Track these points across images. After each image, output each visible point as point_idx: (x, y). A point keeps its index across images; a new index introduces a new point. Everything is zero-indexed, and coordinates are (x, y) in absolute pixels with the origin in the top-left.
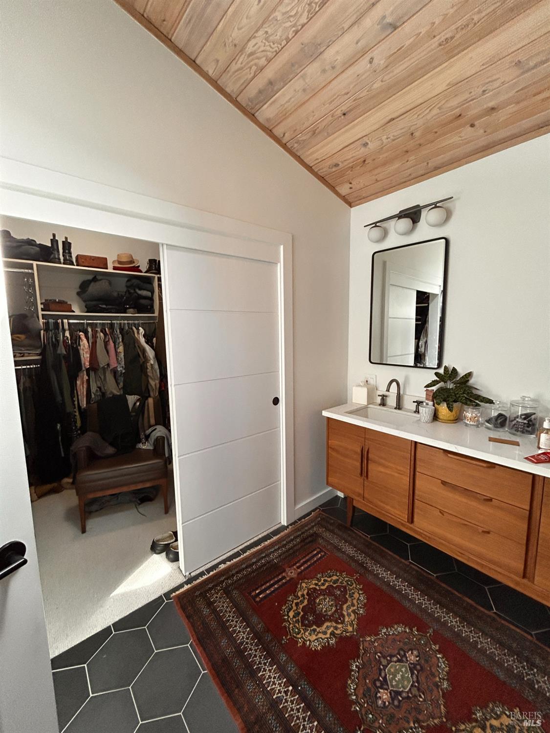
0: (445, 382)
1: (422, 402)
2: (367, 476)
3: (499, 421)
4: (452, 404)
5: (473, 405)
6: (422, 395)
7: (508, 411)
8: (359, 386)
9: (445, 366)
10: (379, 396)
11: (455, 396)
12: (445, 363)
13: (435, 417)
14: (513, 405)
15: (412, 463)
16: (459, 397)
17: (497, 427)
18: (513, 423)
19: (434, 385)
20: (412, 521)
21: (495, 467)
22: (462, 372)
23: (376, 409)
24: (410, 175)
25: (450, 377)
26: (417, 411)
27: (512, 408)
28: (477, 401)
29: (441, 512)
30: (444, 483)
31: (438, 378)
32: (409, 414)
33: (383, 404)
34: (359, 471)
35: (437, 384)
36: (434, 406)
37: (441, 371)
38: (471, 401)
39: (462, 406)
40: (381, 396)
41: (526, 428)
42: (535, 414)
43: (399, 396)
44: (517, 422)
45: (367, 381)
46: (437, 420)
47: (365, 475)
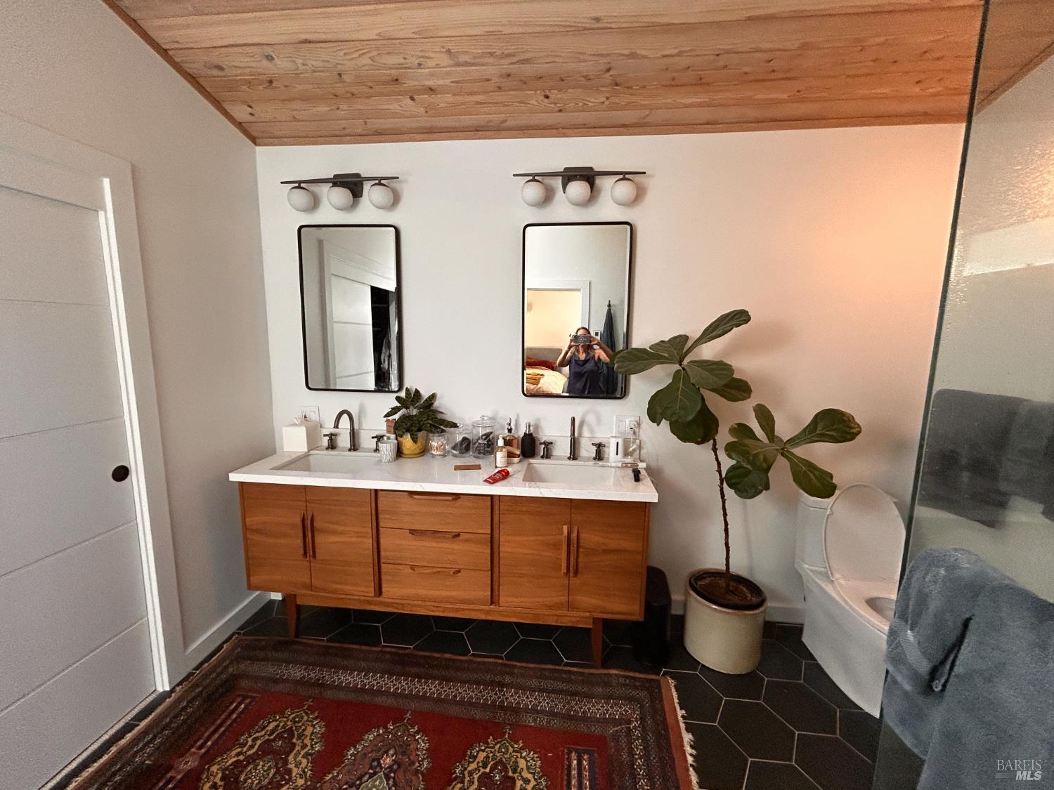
0: (407, 408)
1: (382, 437)
2: (314, 556)
3: (464, 446)
4: (415, 433)
5: (438, 432)
6: (381, 427)
7: (471, 434)
8: (295, 425)
9: (407, 388)
10: (325, 435)
11: (419, 424)
12: (407, 384)
13: (399, 453)
14: (474, 426)
15: (374, 517)
16: (424, 424)
17: (463, 453)
18: (476, 445)
19: (395, 413)
20: (379, 592)
21: (459, 498)
22: (425, 394)
23: (322, 455)
24: (344, 128)
25: (412, 401)
26: (377, 450)
27: (474, 430)
28: (442, 427)
29: (413, 568)
30: (413, 532)
31: (400, 403)
32: (368, 454)
33: (332, 446)
34: (301, 551)
35: (399, 411)
36: (397, 439)
37: (403, 394)
38: (436, 427)
39: (427, 434)
40: (327, 435)
41: (486, 449)
42: (491, 433)
43: (354, 433)
44: (480, 444)
45: (305, 417)
46: (401, 457)
47: (311, 554)
